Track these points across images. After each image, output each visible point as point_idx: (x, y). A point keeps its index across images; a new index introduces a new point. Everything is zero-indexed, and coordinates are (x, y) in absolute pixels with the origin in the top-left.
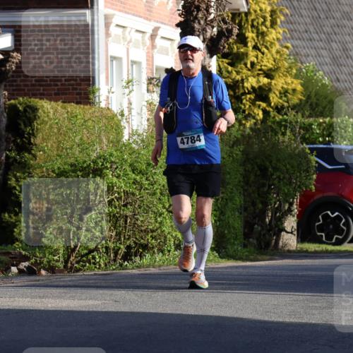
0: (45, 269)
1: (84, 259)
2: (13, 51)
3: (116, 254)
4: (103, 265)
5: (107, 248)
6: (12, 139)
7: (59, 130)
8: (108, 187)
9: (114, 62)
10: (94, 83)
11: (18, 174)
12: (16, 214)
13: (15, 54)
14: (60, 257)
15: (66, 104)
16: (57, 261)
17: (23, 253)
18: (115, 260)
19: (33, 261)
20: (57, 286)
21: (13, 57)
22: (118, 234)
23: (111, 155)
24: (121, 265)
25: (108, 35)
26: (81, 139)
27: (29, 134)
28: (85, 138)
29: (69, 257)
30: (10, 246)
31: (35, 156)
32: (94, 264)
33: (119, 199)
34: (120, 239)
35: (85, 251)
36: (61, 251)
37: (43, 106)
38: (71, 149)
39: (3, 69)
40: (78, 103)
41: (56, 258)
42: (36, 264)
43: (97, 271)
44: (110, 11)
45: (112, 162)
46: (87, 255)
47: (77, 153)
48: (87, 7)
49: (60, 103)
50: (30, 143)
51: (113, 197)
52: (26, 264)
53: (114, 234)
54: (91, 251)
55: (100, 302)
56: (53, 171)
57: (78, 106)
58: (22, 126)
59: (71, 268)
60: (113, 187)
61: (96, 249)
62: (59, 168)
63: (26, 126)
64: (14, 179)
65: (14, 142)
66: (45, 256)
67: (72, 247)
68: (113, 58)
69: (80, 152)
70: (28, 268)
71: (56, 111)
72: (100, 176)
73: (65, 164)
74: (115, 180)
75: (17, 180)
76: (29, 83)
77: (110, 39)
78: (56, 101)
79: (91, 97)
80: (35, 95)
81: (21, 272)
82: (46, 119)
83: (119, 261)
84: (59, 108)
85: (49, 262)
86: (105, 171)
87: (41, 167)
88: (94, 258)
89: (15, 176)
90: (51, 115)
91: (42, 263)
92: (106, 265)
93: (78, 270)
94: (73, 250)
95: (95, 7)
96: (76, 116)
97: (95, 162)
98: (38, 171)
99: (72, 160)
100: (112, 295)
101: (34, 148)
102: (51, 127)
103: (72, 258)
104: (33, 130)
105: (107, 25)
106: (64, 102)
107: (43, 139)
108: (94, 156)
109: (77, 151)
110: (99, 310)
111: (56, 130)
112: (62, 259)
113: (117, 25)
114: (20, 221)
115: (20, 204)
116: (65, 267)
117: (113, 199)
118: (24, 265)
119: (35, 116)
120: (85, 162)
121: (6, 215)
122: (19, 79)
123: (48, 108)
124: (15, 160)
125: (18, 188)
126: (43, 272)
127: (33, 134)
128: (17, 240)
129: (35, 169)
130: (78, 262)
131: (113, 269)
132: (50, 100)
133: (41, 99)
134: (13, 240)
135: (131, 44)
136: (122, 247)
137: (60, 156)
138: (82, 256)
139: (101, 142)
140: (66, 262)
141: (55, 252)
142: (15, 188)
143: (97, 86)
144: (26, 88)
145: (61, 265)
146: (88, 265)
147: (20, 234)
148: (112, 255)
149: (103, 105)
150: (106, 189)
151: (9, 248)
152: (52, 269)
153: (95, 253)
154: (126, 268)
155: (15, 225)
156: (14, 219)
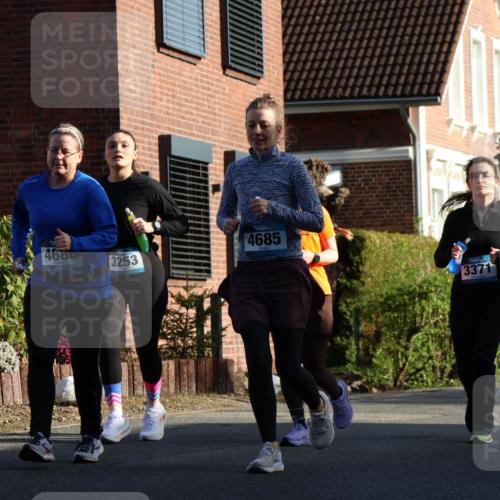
0: (376, 387)
1: (413, 377)
2: (342, 187)
3: (442, 372)
4: (430, 383)
5: (434, 367)
6: (342, 267)
7: (385, 258)
8: (434, 310)
9: (436, 194)
10: (417, 214)
11: (348, 300)
12: (348, 337)
13: (343, 190)
14: (389, 376)
15: (391, 234)
16: (387, 380)
17: (356, 373)
18: (441, 378)
19: (364, 380)
20: (389, 402)
21: (342, 192)
22: (444, 354)
23: (435, 279)
24: (447, 383)
25: (429, 168)
26: (407, 265)
27: (357, 262)
28: (410, 266)
29: (398, 376)
30: (342, 367)
31: (363, 283)
32: (422, 382)
33: (444, 320)
34: (445, 359)
35: (413, 371)
36: (391, 371)
37: (370, 237)
38: (397, 274)
39: (333, 203)
40: (403, 232)
41: (386, 377)
42: (367, 382)
43: (424, 389)
44: (431, 147)
45: (436, 286)
46: (415, 373)
47: (403, 278)
48: (409, 144)
49: (386, 233)
50: (358, 271)
51: (438, 319)
52: (359, 383)
53: (440, 353)
54: (419, 370)
55: (429, 416)
56: (381, 296)
57: (402, 235)
58: (351, 256)
59: (400, 386)
60: (437, 309)
61: (424, 368)
62: (387, 293)
63: (354, 255)
64: (344, 305)
65: (344, 270)
66: (375, 375)
67: (401, 366)
68: (435, 190)
69: (406, 277)
70: (360, 386)
71: (382, 240)
72: (425, 299)
73: (393, 288)
74: (439, 303)
75: (348, 306)
76: (356, 216)
77: (432, 173)
78: (382, 231)
79: (415, 225)
80: (362, 227)
81: (354, 390)
82: (373, 248)
83: (446, 379)
84: (385, 238)
85: (380, 381)
86: (429, 294)
87: (369, 292)
88: (421, 376)
89: (346, 302)
90: (378, 245)
91: (372, 381)
92: (433, 383)
93: (407, 388)
94: (402, 370)
95: (417, 143)
96: (402, 244)
97: (420, 286)
98: (366, 296)
99: (399, 285)
100: (440, 409)
101: (363, 275)
102: (378, 256)
103: (401, 377)
104: (361, 259)
105: (429, 160)
106: (389, 232)
107: (371, 267)
108: (419, 280)
109: (403, 276)
110: (430, 422)
111: (382, 259)
112: (391, 378)
113: (439, 160)
114: (350, 344)
115: (350, 327)
116: (395, 385)
117: (438, 321)
118: (356, 384)
119: (363, 246)
120: (411, 286)
121: (338, 338)
122: (347, 213)
123: (375, 238)
124: (346, 286)
125: (348, 313)
126: (375, 390)
127: (361, 263)
128: (349, 361)
129: (364, 295)
130: (406, 381)
131: (440, 387)
132: (377, 230)
133: (368, 230)
134: (345, 362)
135: (451, 177)
136: (448, 365)
137: (387, 281)
138: (411, 375)
139: (425, 268)
140: (396, 380)
141: (385, 372)
142: (345, 313)
143: (420, 216)
144: (354, 221)
145: (391, 384)
146: (416, 383)
147: (351, 356)
148: (439, 374)
149: (426, 234)
150: (431, 311)
151: (341, 369)
152: (382, 388)
153: (423, 372)
154: (452, 385)
155: (346, 348)
156: (345, 342)
